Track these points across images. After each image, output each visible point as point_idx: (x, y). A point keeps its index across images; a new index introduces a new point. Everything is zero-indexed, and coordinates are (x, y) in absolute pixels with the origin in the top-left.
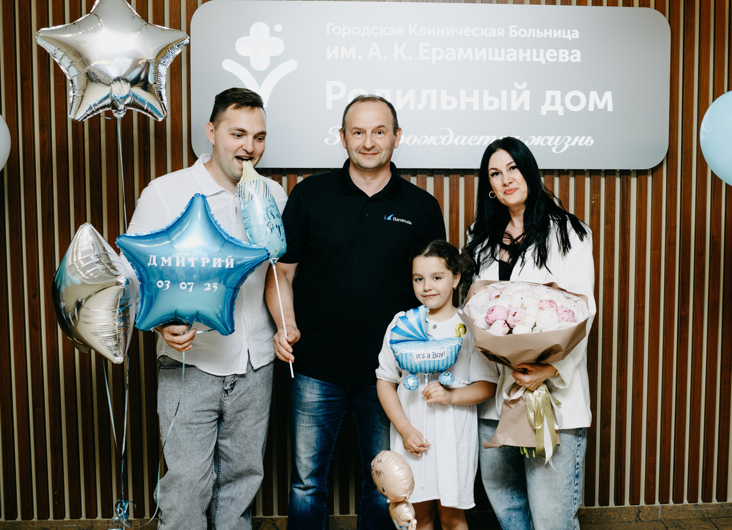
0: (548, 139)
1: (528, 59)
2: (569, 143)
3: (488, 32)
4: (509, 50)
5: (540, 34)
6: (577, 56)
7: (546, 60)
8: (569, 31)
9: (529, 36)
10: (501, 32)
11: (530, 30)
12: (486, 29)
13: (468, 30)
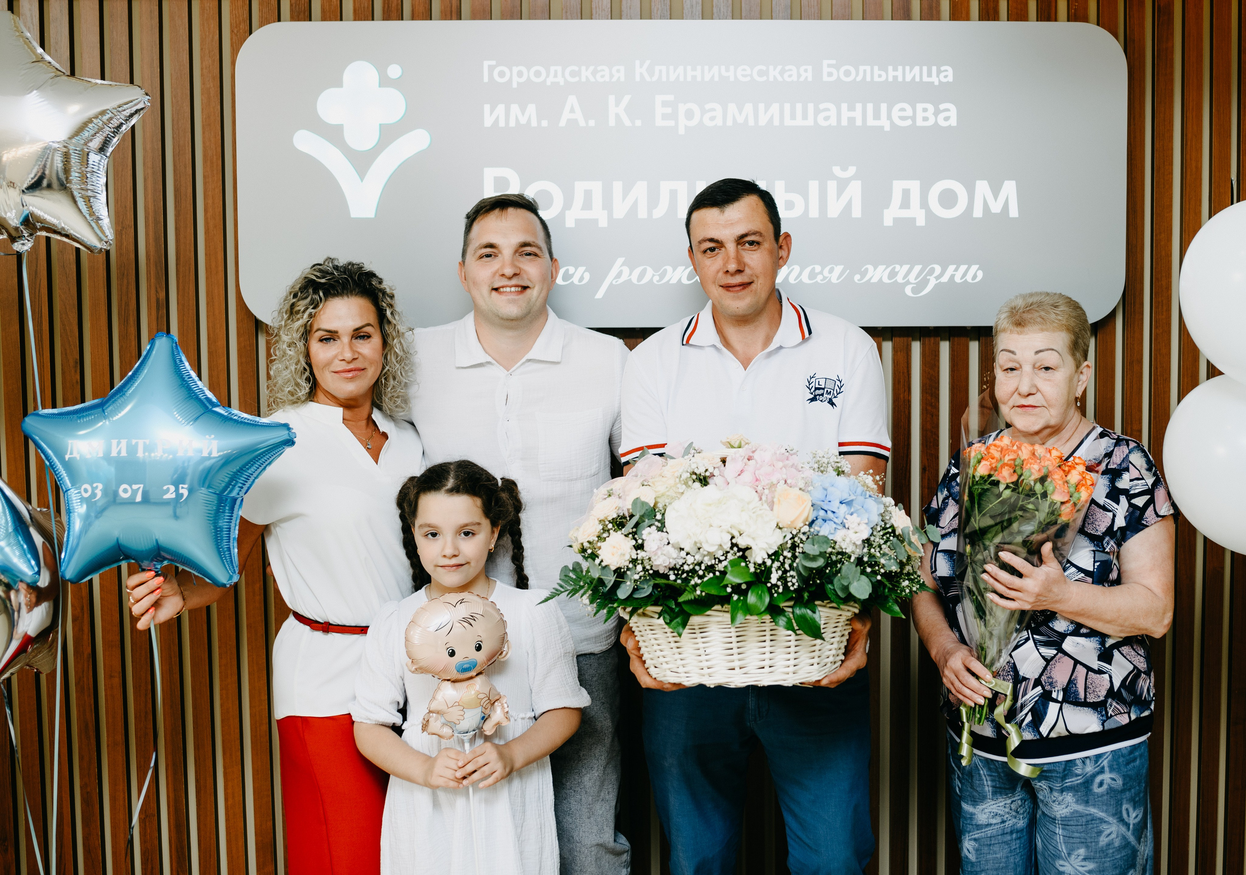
0: (896, 270)
1: (859, 123)
2: (937, 278)
3: (782, 73)
4: (822, 106)
5: (880, 76)
6: (950, 116)
7: (892, 124)
8: (934, 69)
9: (859, 78)
10: (807, 73)
11: (862, 68)
12: (779, 68)
13: (744, 70)
